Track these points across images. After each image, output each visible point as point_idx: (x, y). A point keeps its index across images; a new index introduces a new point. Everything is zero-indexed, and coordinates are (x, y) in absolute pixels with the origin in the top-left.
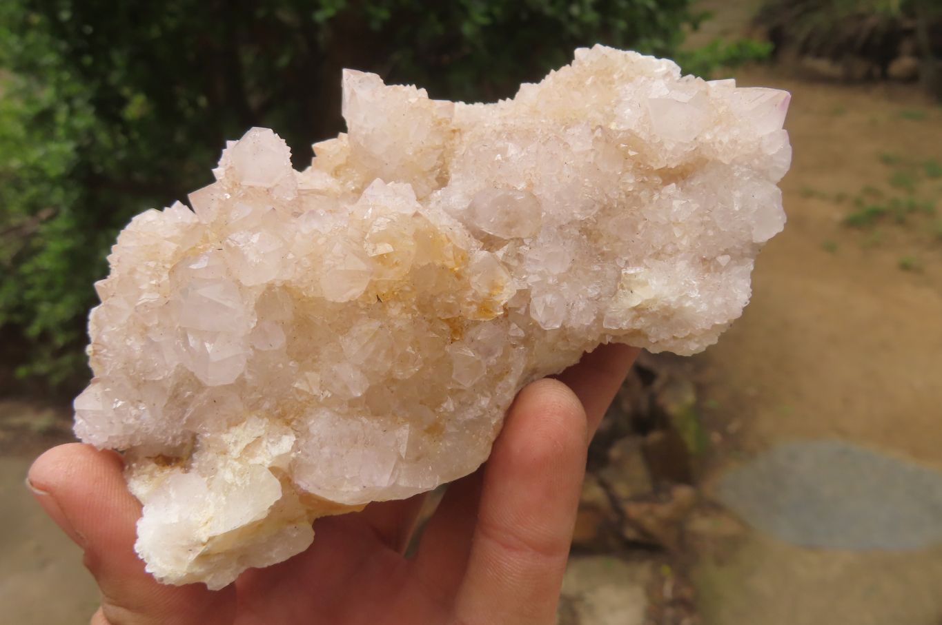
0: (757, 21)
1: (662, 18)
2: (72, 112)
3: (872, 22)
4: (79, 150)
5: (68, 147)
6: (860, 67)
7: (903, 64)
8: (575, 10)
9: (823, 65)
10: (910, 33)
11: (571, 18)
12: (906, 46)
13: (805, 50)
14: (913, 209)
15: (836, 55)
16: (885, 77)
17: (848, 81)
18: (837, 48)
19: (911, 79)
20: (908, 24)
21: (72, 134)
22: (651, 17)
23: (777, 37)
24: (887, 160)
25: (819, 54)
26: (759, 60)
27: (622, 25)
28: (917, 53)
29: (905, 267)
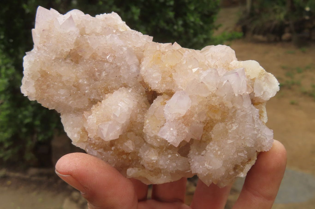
0: (238, 24)
1: (206, 27)
2: (7, 69)
3: (275, 22)
4: (10, 81)
5: (6, 81)
6: (272, 37)
7: (286, 36)
8: (176, 27)
9: (260, 37)
10: (288, 26)
11: (175, 30)
12: (287, 30)
13: (254, 33)
14: (293, 84)
15: (264, 34)
16: (281, 40)
17: (269, 42)
18: (265, 31)
19: (289, 40)
20: (287, 23)
21: (7, 76)
22: (202, 27)
23: (245, 30)
24: (283, 68)
25: (259, 34)
26: (239, 38)
27: (192, 31)
28: (290, 32)
29: (293, 104)
